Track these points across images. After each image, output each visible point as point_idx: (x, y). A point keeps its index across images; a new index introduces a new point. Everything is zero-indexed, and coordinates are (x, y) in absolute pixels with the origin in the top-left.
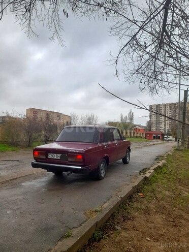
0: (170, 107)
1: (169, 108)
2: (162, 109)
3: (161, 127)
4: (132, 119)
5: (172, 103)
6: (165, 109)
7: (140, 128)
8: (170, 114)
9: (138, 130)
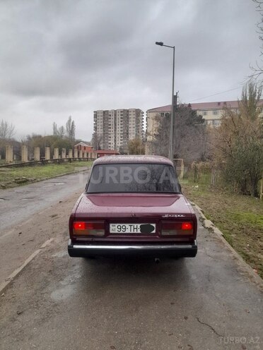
0: (122, 115)
1: (120, 117)
2: (112, 117)
3: (110, 144)
4: (72, 132)
5: (124, 110)
6: (115, 118)
7: (85, 145)
8: (121, 124)
9: (83, 149)
